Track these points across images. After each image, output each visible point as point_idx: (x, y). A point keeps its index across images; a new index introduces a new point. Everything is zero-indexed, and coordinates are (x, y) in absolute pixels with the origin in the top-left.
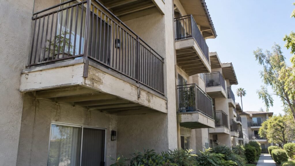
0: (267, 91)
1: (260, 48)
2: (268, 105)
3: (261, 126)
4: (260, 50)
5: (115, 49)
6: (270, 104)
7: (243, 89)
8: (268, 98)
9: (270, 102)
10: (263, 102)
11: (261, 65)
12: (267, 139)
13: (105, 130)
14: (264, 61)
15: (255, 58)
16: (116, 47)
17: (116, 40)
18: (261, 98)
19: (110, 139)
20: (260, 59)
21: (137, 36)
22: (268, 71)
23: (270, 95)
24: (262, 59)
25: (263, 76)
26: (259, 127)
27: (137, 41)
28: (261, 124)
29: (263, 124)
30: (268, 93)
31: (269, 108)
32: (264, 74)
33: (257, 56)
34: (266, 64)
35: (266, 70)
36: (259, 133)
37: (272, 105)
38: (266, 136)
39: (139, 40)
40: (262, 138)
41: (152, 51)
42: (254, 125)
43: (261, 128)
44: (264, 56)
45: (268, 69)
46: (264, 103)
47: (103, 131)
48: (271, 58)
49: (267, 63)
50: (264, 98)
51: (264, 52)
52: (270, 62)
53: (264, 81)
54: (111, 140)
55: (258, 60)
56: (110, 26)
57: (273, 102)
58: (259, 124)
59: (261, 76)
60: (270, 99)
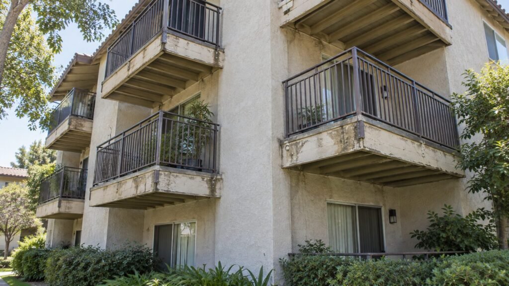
5: (382, 100)
13: (380, 209)
16: (383, 97)
17: (381, 88)
21: (412, 81)
27: (413, 88)
39: (416, 87)
41: (436, 97)
47: (378, 210)
54: (390, 223)
56: (371, 76)
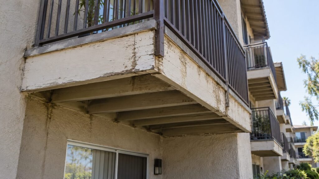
0: (311, 102)
1: (304, 55)
2: (312, 119)
3: (305, 142)
4: (304, 57)
6: (314, 117)
7: (287, 98)
8: (312, 110)
9: (315, 115)
10: (307, 114)
11: (305, 73)
12: (312, 157)
14: (309, 68)
15: (299, 66)
18: (305, 110)
19: (153, 173)
20: (304, 66)
22: (313, 80)
23: (315, 107)
24: (307, 66)
25: (307, 86)
26: (303, 144)
28: (306, 140)
29: (308, 140)
30: (313, 105)
31: (313, 122)
32: (308, 83)
33: (300, 63)
34: (310, 72)
35: (310, 79)
36: (303, 151)
37: (317, 118)
38: (311, 154)
40: (307, 157)
42: (298, 141)
43: (306, 145)
44: (308, 64)
45: (313, 77)
46: (308, 116)
48: (316, 65)
49: (312, 71)
50: (308, 110)
51: (309, 59)
52: (315, 69)
53: (308, 91)
55: (302, 68)
57: (318, 115)
58: (303, 140)
59: (305, 85)
60: (314, 112)
